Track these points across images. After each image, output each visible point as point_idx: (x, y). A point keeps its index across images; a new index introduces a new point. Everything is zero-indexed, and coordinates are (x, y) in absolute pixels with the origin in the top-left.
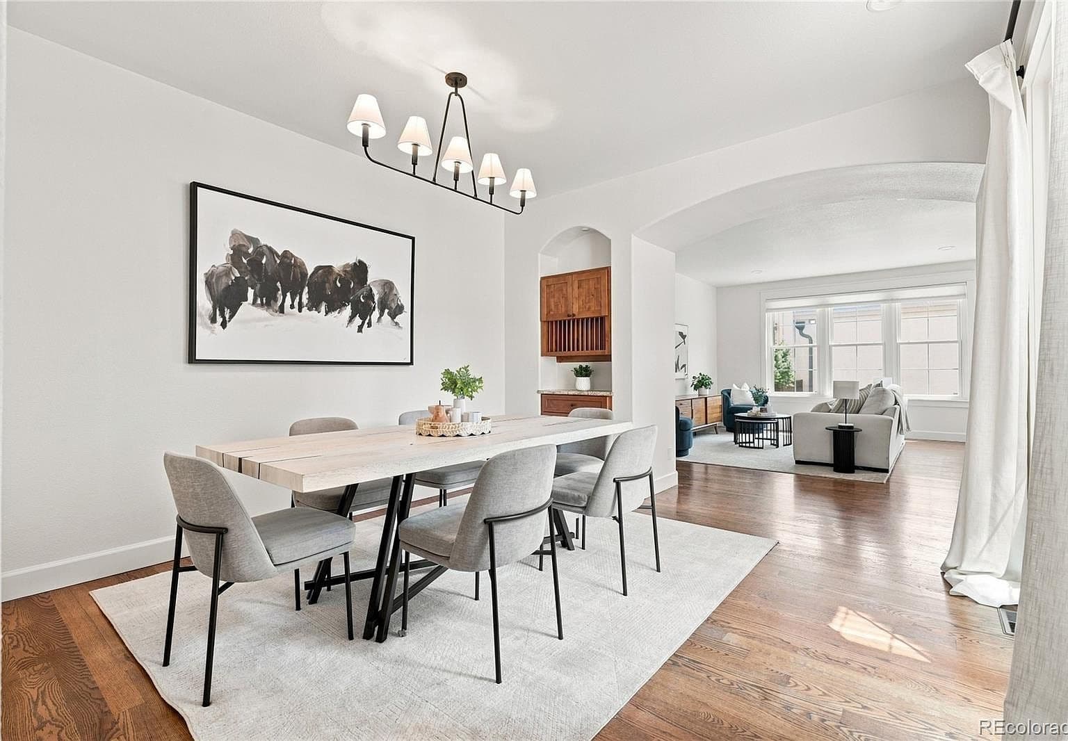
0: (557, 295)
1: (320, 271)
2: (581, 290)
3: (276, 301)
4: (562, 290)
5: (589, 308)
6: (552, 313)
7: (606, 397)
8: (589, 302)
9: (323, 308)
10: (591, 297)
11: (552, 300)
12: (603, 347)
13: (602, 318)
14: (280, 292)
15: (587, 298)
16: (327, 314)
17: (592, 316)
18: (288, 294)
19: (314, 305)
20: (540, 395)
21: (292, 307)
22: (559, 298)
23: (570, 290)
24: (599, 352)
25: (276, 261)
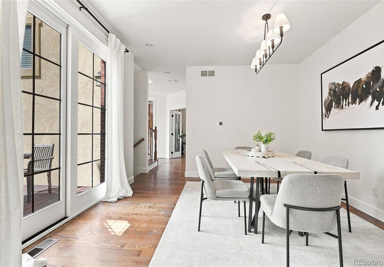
1: (356, 84)
3: (341, 104)
9: (357, 102)
14: (342, 100)
16: (359, 103)
18: (344, 100)
19: (354, 102)
21: (346, 105)
25: (340, 88)
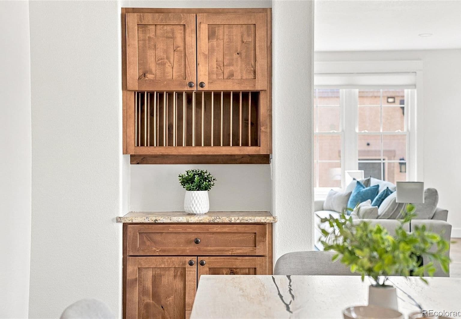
0: (161, 46)
2: (214, 42)
4: (173, 38)
5: (231, 75)
6: (150, 76)
7: (263, 224)
8: (231, 64)
10: (235, 56)
11: (150, 53)
12: (255, 143)
13: (256, 95)
15: (227, 58)
17: (237, 88)
20: (121, 226)
22: (166, 51)
23: (191, 40)
24: (250, 150)
